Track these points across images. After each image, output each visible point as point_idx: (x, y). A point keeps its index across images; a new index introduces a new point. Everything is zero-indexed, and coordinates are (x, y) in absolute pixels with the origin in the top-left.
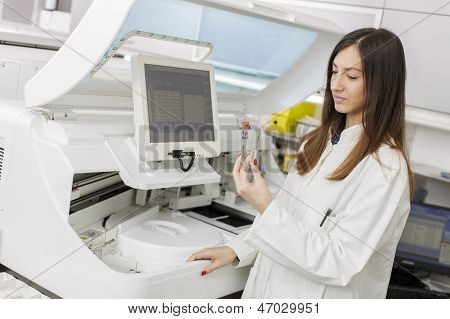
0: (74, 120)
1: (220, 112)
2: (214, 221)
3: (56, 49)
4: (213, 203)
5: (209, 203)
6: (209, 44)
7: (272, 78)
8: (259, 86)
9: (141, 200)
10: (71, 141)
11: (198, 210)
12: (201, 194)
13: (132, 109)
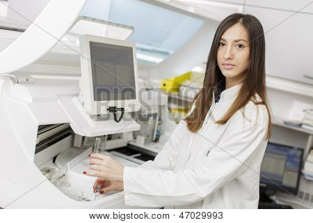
0: (33, 83)
1: (139, 78)
2: (131, 158)
3: (23, 31)
4: (128, 144)
5: (125, 145)
6: (132, 28)
7: (166, 53)
8: (157, 60)
9: (78, 143)
10: (34, 100)
11: (119, 150)
12: (120, 138)
13: (80, 75)
